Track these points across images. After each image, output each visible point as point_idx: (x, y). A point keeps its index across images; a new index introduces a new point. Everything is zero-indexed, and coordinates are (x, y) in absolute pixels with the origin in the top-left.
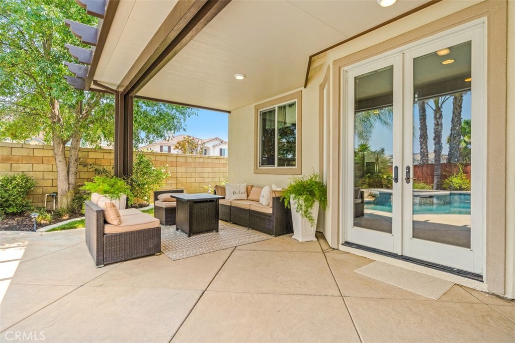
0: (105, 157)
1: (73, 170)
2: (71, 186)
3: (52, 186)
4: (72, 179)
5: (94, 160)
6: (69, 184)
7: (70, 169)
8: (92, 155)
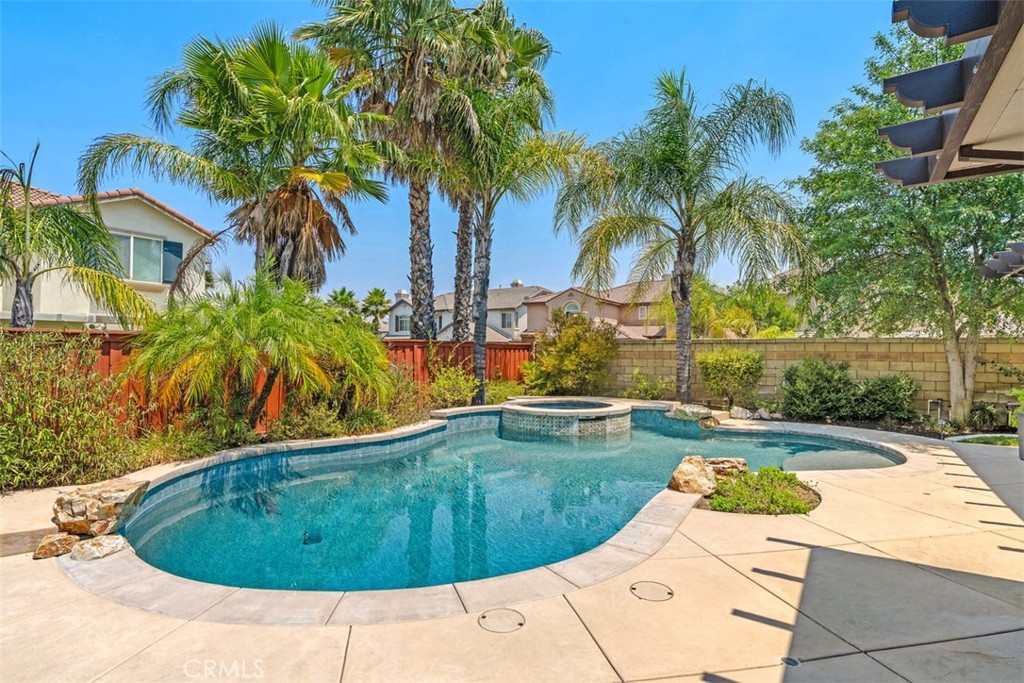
0: (1014, 351)
1: (970, 370)
2: (968, 393)
3: (936, 390)
4: (969, 384)
5: (995, 356)
6: (966, 390)
7: (967, 370)
8: (991, 348)
